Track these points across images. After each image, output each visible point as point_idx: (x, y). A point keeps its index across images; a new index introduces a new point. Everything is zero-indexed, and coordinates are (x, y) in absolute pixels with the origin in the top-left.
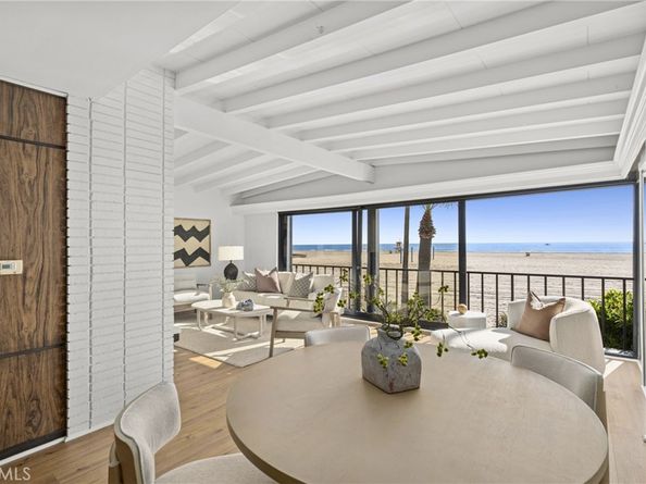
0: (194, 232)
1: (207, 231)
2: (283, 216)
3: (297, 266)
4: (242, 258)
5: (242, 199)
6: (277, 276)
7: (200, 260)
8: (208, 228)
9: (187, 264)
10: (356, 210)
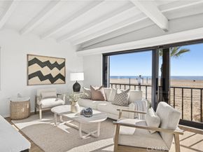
0: (56, 65)
1: (63, 65)
2: (105, 56)
3: (112, 84)
4: (83, 79)
5: (82, 48)
6: (103, 91)
7: (59, 80)
8: (64, 62)
9: (52, 82)
10: (154, 50)
